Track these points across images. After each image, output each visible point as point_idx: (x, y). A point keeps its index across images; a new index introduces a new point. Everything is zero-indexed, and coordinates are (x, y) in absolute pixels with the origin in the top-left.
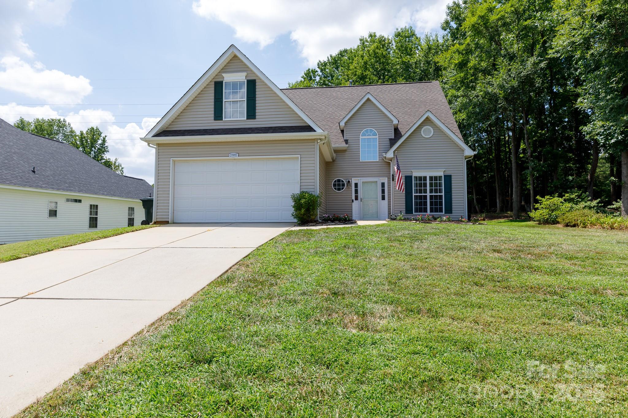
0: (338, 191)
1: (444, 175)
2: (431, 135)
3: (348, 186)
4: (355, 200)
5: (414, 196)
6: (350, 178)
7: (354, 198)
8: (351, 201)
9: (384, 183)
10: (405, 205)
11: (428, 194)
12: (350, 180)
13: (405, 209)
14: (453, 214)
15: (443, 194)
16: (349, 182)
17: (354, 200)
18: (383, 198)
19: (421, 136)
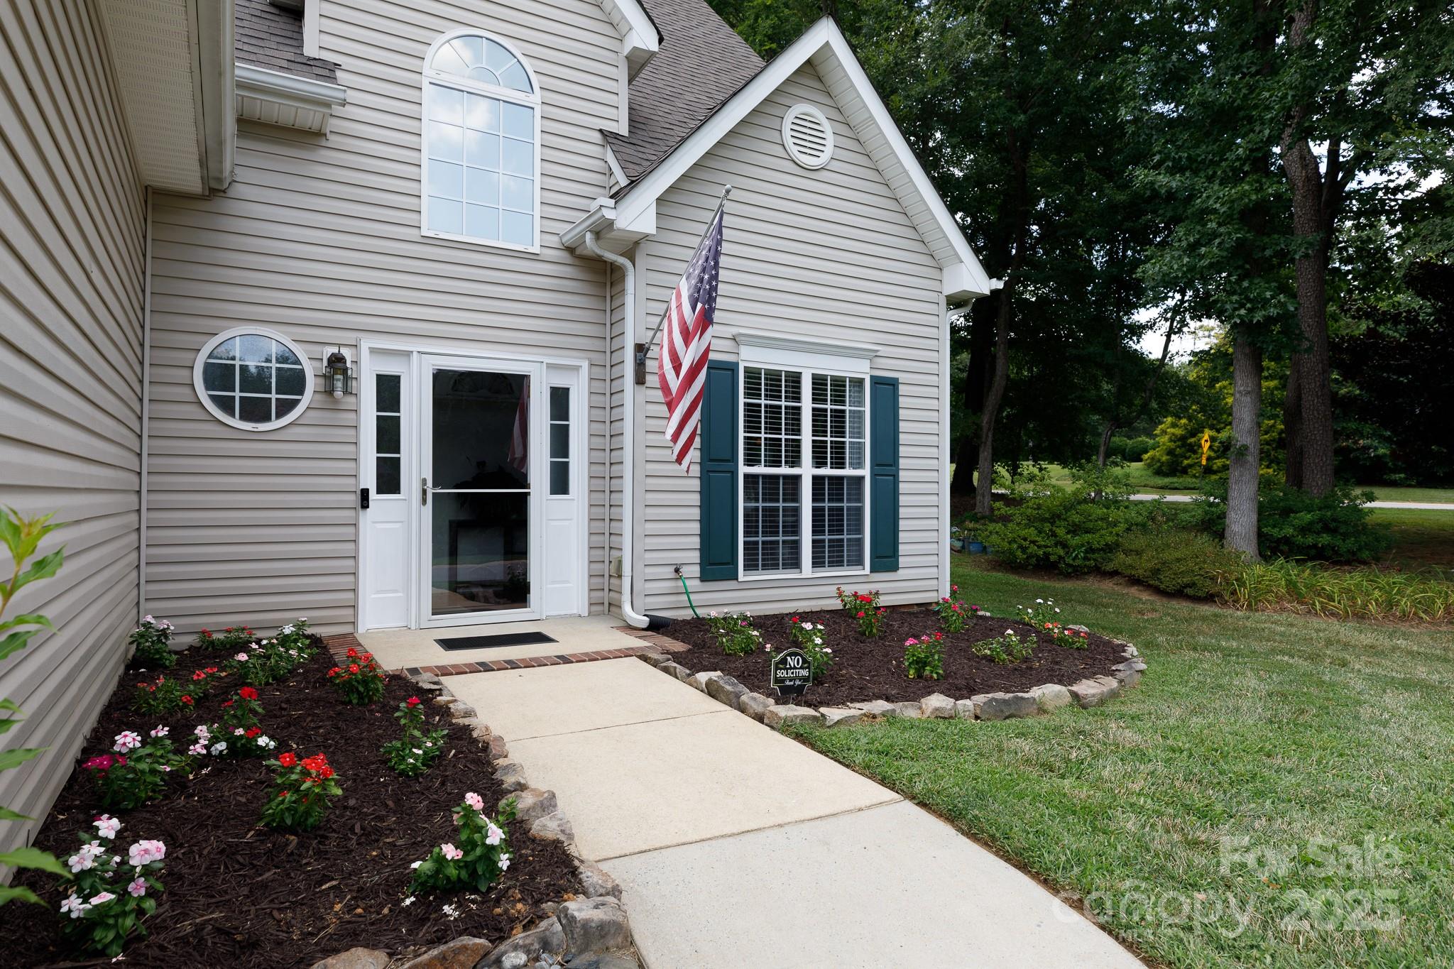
0: (248, 426)
1: (872, 377)
2: (824, 158)
3: (329, 392)
4: (379, 491)
5: (746, 476)
6: (350, 337)
7: (369, 479)
8: (354, 499)
9: (567, 390)
10: (696, 528)
11: (807, 470)
12: (346, 352)
13: (697, 554)
14: (901, 573)
15: (866, 472)
16: (336, 362)
17: (373, 495)
18: (560, 483)
19: (778, 151)
